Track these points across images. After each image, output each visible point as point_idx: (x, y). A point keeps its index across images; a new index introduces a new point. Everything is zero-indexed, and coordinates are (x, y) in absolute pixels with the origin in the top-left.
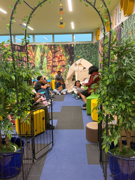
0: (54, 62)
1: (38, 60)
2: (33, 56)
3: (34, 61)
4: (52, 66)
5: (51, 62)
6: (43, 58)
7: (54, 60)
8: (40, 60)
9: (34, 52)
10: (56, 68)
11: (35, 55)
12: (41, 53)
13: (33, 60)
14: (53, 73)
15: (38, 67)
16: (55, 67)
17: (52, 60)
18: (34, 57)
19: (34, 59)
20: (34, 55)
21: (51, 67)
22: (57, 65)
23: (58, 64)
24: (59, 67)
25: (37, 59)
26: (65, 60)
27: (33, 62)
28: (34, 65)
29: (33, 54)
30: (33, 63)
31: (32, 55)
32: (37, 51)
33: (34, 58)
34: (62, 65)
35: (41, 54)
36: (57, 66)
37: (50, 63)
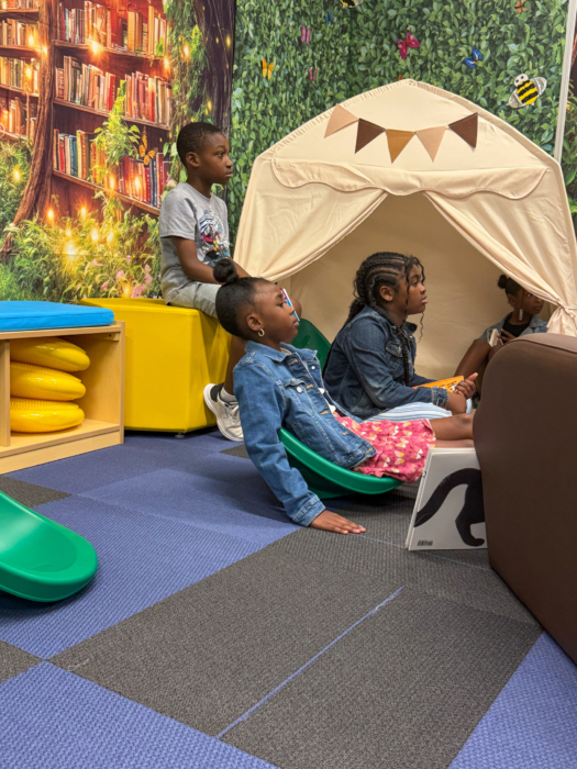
0: (69, 61)
4: (44, 108)
5: (34, 41)
7: (69, 23)
10: (89, 149)
14: (50, 214)
16: (79, 133)
17: (51, 24)
21: (32, 122)
22: (100, 109)
23: (110, 105)
24: (112, 138)
26: (167, 64)
34: (144, 120)
36: (100, 120)
37: (26, 55)
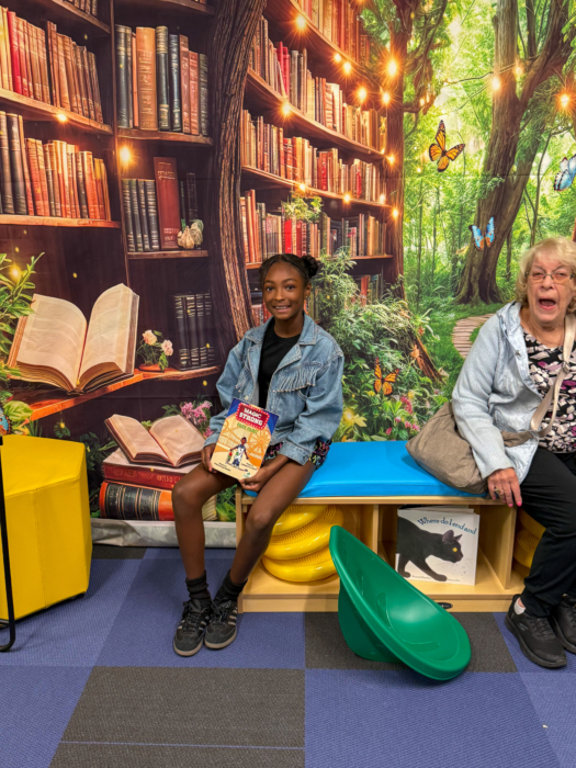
1: (455, 166)
2: (386, 98)
3: (391, 180)
6: (526, 131)
8: (478, 164)
9: (400, 40)
11: (410, 90)
12: (509, 55)
13: (377, 161)
15: (444, 265)
18: (395, 114)
19: (392, 159)
20: (399, 90)
25: (443, 154)
27: (382, 200)
28: (390, 238)
29: (392, 68)
30: (380, 214)
31: (375, 83)
32: (454, 27)
33: (396, 137)
35: (509, 82)
